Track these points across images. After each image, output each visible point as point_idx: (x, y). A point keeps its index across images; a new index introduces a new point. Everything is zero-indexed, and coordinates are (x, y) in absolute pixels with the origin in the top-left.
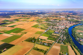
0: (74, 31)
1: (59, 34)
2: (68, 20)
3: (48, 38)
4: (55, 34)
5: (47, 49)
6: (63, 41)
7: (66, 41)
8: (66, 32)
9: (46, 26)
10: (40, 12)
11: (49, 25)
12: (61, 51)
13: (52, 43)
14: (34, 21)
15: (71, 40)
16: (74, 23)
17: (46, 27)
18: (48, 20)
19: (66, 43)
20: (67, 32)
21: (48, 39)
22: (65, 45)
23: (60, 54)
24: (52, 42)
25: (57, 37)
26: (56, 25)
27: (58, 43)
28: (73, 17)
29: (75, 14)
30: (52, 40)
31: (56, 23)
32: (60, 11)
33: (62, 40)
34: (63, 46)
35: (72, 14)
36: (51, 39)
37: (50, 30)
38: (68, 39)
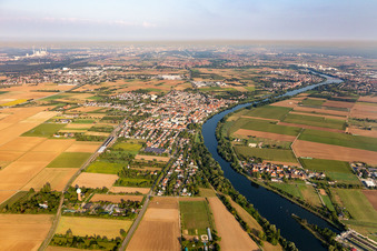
0: (224, 134)
1: (166, 155)
2: (195, 90)
3: (116, 177)
4: (150, 158)
5: (122, 232)
6: (185, 183)
7: (200, 179)
8: (192, 141)
9: (99, 125)
11: (114, 120)
12: (184, 225)
13: (139, 198)
14: (30, 103)
15: (216, 172)
16: (222, 103)
17: (102, 130)
18: (104, 96)
19: (201, 189)
20: (197, 140)
21: (119, 183)
22: (198, 198)
23: (182, 239)
24: (137, 193)
25: (160, 169)
26: (147, 115)
27: (167, 193)
28: (213, 76)
29: (218, 62)
30: (138, 185)
31: (146, 109)
32: (158, 50)
33: (181, 179)
34: (191, 203)
35: (208, 63)
36: (134, 181)
37: (120, 140)
38: (207, 173)
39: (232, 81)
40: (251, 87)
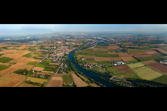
0: (75, 56)
2: (66, 45)
4: (54, 64)
5: (45, 82)
9: (40, 55)
10: (32, 38)
11: (44, 54)
12: (64, 82)
13: (50, 74)
14: (25, 49)
15: (73, 67)
16: (74, 48)
17: (41, 56)
18: (42, 48)
20: (67, 58)
21: (44, 70)
22: (68, 74)
23: (63, 85)
26: (53, 52)
27: (58, 73)
28: (71, 41)
29: (72, 37)
30: (50, 71)
37: (45, 59)
39: (76, 42)
40: (81, 44)
